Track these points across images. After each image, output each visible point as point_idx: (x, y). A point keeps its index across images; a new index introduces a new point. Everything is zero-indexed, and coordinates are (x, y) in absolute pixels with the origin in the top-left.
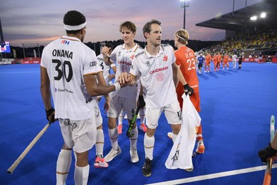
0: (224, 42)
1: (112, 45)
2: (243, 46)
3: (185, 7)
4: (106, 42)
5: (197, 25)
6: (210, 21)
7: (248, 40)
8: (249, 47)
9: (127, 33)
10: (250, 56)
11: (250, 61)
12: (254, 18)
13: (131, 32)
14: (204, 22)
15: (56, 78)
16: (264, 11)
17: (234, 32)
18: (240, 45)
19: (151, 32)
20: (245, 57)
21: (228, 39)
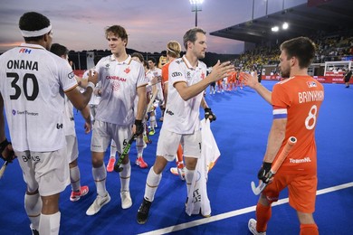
0: (243, 55)
1: (100, 54)
2: (264, 61)
3: (197, 11)
4: (95, 51)
5: (211, 34)
6: (226, 29)
7: (269, 54)
8: (271, 63)
9: (114, 40)
10: (272, 74)
11: (271, 80)
12: (275, 29)
13: (120, 39)
14: (219, 31)
15: (13, 98)
16: (286, 21)
17: (254, 44)
18: (260, 60)
19: (196, 42)
20: (266, 75)
21: (247, 52)
